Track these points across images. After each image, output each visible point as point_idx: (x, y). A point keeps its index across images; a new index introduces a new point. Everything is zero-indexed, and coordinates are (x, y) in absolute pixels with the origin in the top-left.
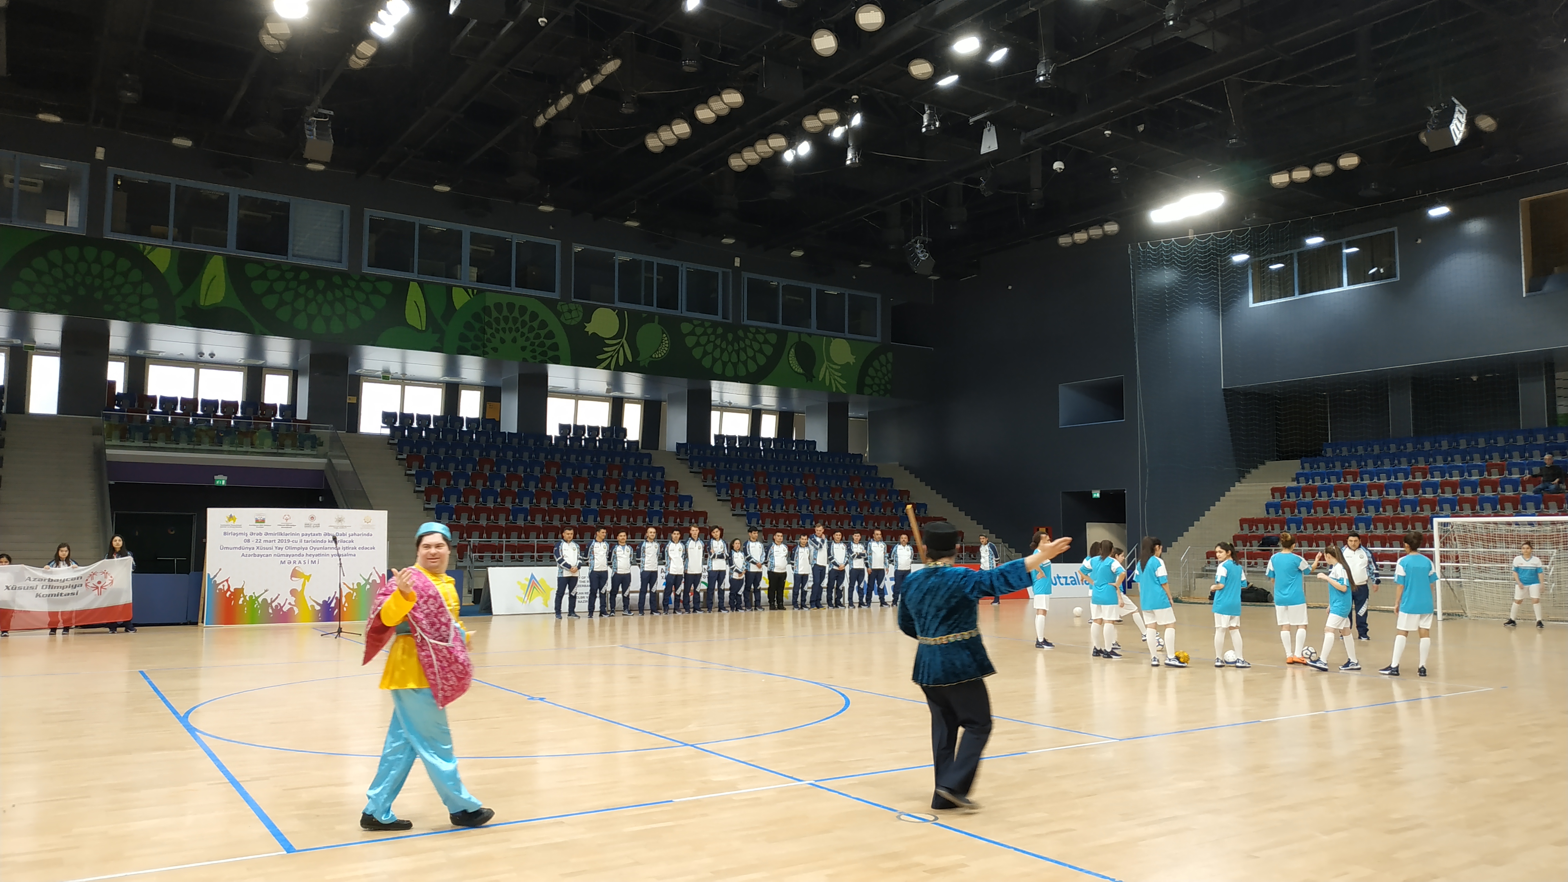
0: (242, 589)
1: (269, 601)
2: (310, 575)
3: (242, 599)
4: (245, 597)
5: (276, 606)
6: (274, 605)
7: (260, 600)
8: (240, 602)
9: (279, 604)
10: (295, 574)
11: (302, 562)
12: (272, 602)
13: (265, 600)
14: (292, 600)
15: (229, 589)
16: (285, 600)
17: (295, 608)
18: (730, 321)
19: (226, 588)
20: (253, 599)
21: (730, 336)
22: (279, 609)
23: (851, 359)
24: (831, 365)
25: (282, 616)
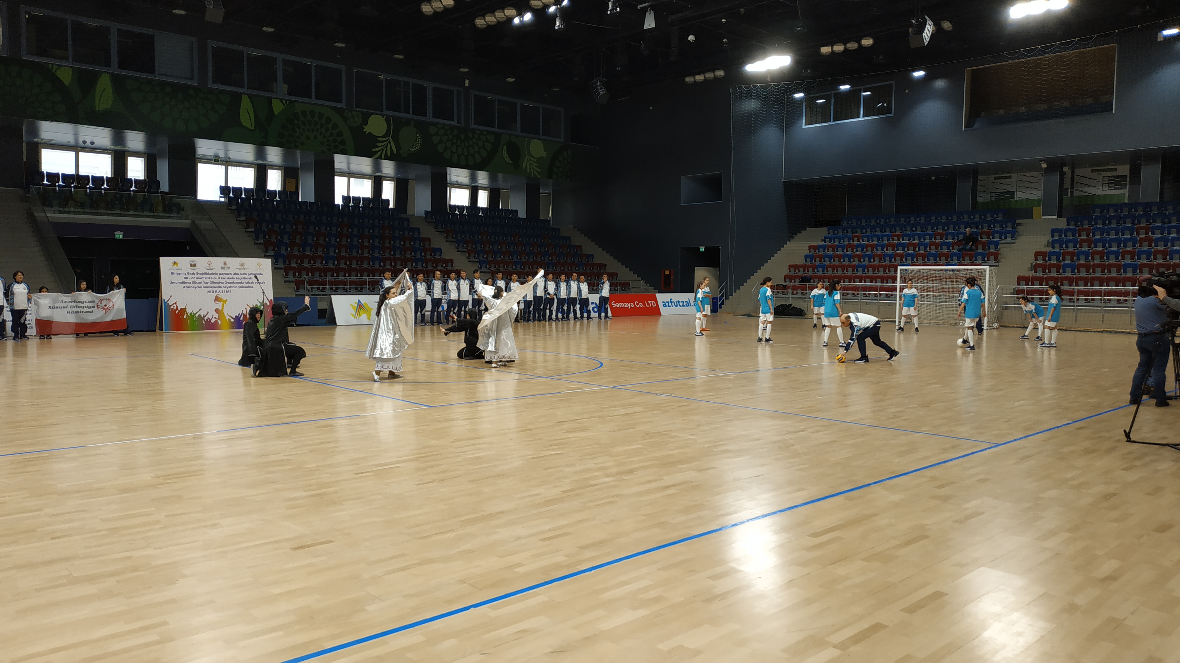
0: (185, 309)
1: (202, 316)
2: (227, 300)
3: (186, 315)
4: (187, 314)
5: (207, 319)
6: (206, 318)
7: (197, 315)
8: (185, 317)
9: (209, 318)
10: (217, 299)
11: (221, 291)
12: (204, 317)
13: (200, 316)
14: (216, 315)
15: (177, 309)
16: (212, 316)
17: (219, 321)
18: (463, 125)
19: (175, 308)
20: (193, 315)
21: (463, 136)
22: (208, 321)
23: (544, 154)
24: (532, 159)
25: (210, 326)
